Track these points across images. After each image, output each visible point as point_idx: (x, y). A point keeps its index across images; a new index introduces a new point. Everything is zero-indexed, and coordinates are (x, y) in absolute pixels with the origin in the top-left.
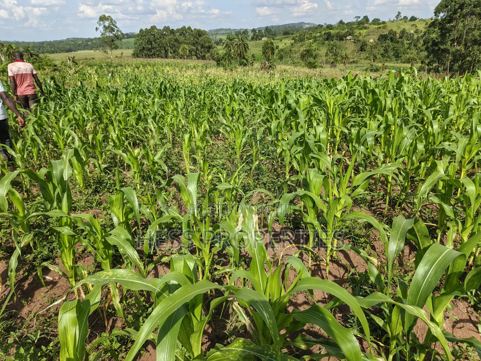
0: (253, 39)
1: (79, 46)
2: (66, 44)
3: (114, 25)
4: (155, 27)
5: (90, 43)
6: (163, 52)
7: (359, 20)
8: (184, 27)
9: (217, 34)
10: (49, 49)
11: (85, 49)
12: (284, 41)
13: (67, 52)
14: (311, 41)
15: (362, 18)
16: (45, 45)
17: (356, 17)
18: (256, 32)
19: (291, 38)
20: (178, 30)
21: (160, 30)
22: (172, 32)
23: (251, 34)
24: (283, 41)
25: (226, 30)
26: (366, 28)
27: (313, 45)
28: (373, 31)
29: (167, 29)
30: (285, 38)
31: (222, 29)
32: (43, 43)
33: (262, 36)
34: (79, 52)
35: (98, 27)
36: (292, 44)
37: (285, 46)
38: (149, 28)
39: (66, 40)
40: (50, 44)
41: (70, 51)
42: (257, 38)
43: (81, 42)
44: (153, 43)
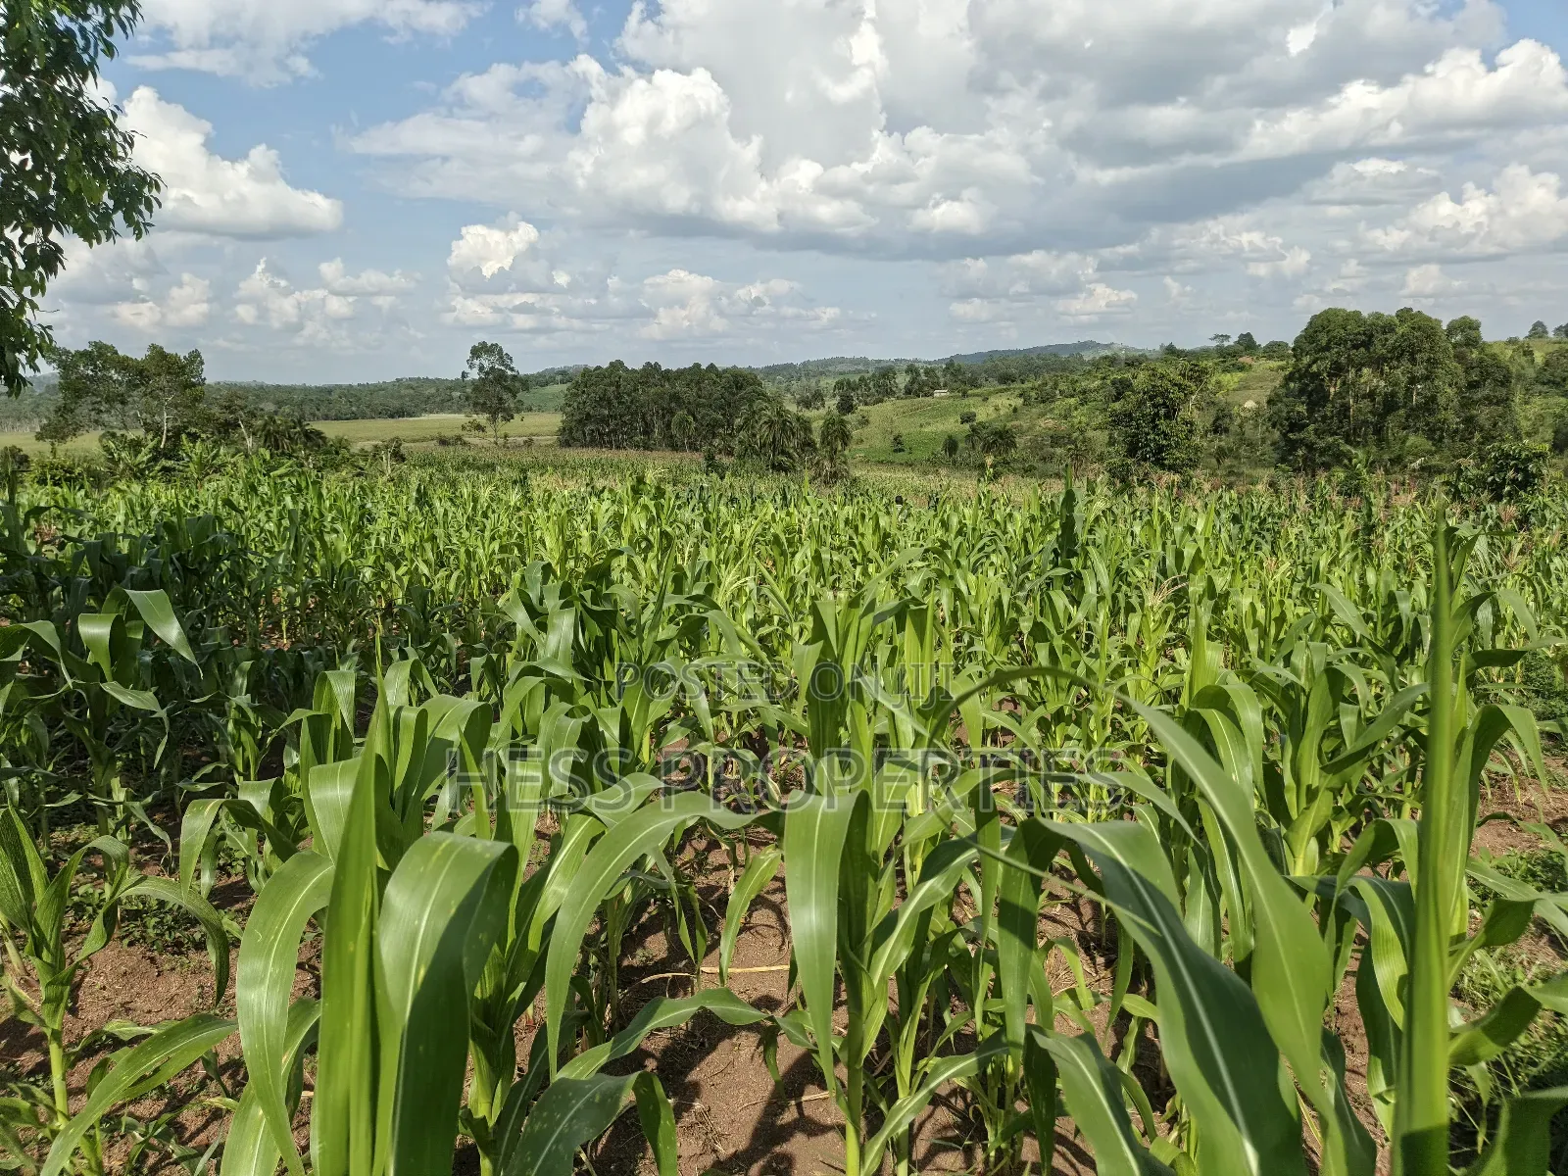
0: (908, 392)
1: (426, 403)
2: (392, 397)
3: (507, 366)
4: (621, 363)
5: (456, 394)
6: (639, 425)
7: (1226, 344)
8: (697, 366)
9: (822, 373)
10: (345, 408)
11: (442, 410)
12: (994, 400)
13: (392, 416)
14: (1072, 401)
15: (1234, 339)
16: (334, 396)
17: (1217, 337)
18: (918, 374)
19: (1017, 392)
20: (681, 373)
21: (634, 371)
22: (667, 375)
23: (902, 380)
24: (992, 399)
25: (853, 361)
26: (1241, 368)
27: (1075, 413)
28: (1261, 379)
29: (652, 369)
30: (1001, 391)
31: (842, 360)
32: (329, 390)
33: (936, 386)
34: (425, 417)
35: (468, 370)
36: (1015, 410)
37: (994, 415)
38: (605, 365)
39: (393, 384)
40: (350, 394)
41: (400, 413)
42: (920, 390)
43: (433, 391)
44: (615, 403)
